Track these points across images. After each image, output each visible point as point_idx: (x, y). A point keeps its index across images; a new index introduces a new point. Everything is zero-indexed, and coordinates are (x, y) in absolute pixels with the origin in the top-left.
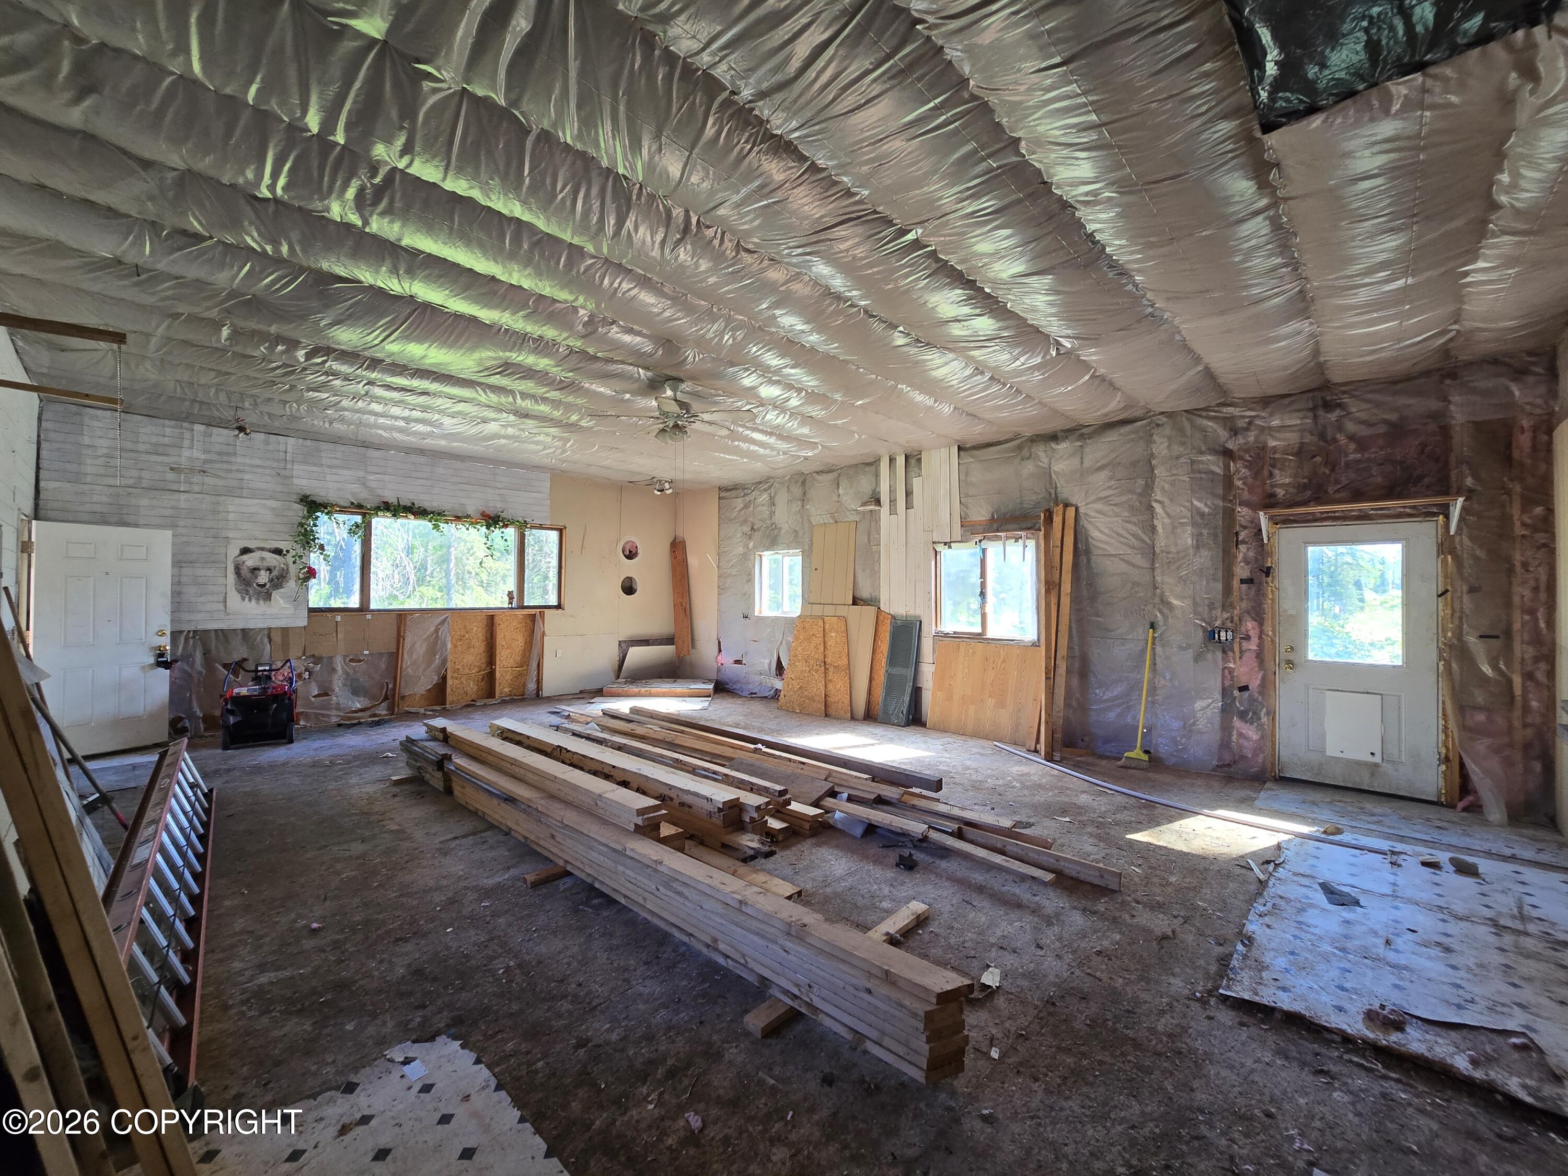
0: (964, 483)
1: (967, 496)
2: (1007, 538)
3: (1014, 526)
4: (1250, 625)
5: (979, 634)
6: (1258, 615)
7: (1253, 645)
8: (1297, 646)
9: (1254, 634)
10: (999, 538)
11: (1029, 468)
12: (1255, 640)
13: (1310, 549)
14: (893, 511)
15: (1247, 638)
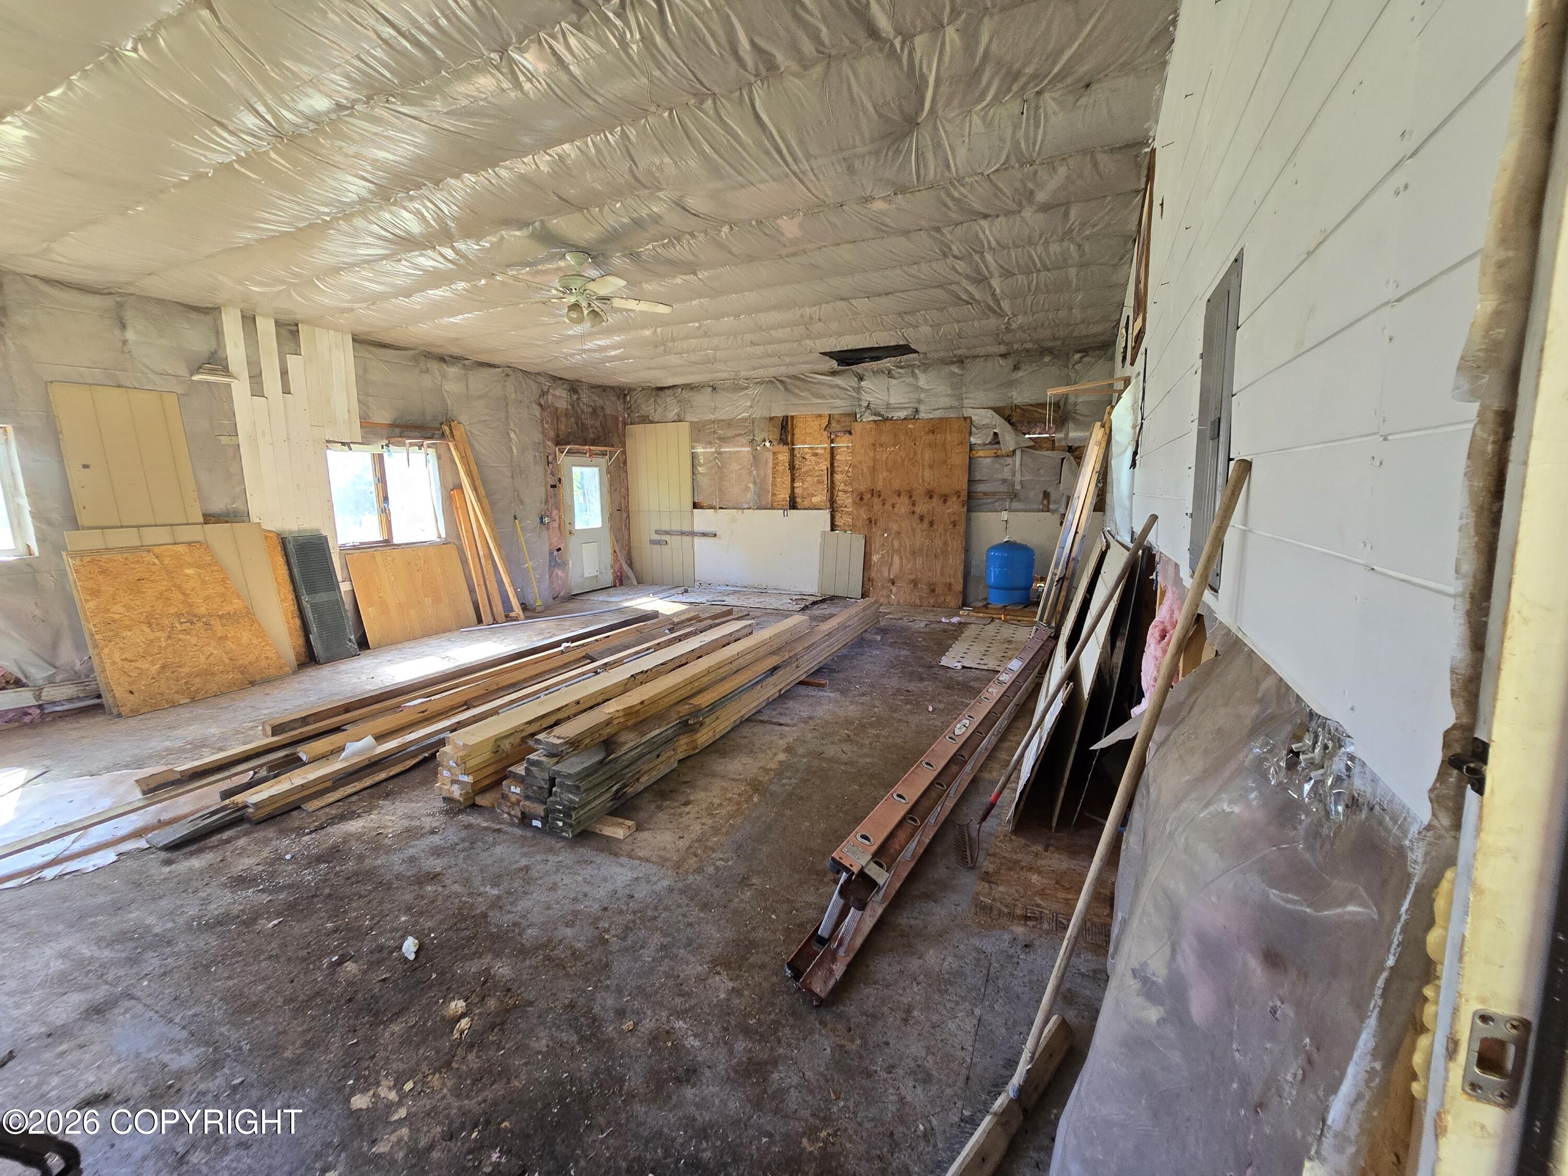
0: (363, 379)
1: (367, 395)
2: (411, 445)
3: (416, 434)
4: (555, 512)
5: (385, 541)
6: (558, 508)
7: (556, 524)
8: (572, 524)
9: (557, 518)
10: (404, 445)
11: (427, 381)
12: (557, 522)
13: (574, 469)
14: (257, 390)
15: (554, 521)
